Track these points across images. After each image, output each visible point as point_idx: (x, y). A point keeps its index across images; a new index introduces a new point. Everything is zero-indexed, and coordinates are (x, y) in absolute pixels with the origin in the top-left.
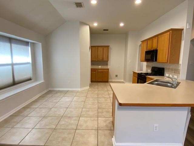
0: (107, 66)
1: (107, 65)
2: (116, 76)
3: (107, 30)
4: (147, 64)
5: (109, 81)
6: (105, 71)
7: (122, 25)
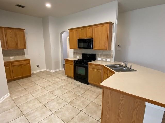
0: (24, 56)
1: (23, 54)
2: (38, 66)
3: (23, 7)
4: (74, 51)
5: (32, 73)
6: (25, 62)
7: (48, 5)
